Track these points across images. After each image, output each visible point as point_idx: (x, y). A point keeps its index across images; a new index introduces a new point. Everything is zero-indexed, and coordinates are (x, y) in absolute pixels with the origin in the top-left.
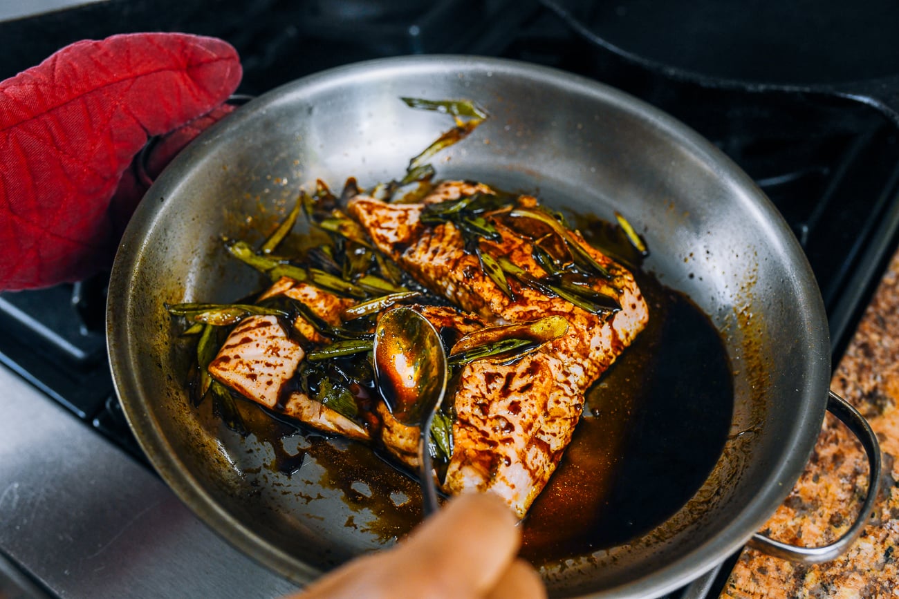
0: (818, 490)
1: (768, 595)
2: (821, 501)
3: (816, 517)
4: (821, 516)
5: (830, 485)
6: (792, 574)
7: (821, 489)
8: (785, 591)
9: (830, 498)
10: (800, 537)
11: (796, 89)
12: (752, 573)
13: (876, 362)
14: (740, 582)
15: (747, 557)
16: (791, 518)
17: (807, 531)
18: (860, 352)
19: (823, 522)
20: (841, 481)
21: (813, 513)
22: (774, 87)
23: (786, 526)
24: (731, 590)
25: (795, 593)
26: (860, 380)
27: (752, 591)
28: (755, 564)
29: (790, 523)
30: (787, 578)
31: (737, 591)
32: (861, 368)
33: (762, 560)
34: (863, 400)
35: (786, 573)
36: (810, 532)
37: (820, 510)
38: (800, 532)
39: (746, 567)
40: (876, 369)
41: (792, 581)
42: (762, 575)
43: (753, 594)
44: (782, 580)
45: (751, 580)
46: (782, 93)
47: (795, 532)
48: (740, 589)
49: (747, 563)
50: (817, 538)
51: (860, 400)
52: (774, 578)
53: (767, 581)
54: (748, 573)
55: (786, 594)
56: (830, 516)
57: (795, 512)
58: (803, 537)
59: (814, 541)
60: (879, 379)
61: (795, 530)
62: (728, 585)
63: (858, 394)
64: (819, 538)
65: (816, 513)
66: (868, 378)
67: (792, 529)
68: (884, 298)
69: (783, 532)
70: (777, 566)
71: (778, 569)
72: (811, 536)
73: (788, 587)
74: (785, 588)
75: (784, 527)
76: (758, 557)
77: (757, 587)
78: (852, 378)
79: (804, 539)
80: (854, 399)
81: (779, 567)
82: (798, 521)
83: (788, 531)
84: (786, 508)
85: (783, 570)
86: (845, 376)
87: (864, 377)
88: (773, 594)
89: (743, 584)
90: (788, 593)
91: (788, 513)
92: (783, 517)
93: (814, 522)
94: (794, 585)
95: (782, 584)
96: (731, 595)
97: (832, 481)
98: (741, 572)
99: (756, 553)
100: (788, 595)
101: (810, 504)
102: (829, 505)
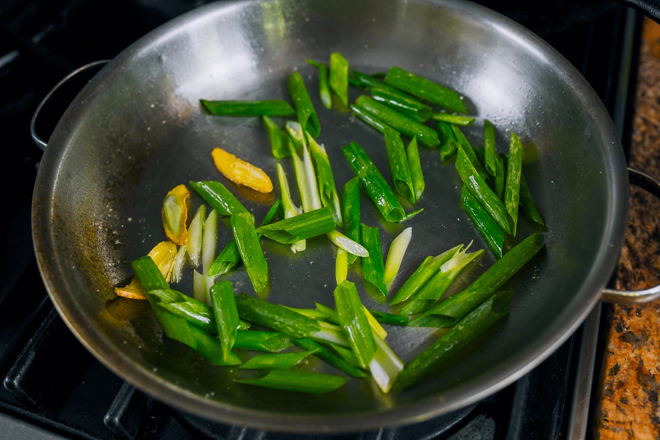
0: (644, 323)
1: (635, 421)
2: (648, 331)
3: (649, 345)
4: (653, 344)
5: (651, 316)
6: (647, 398)
7: (645, 321)
8: (647, 414)
9: (654, 327)
10: (643, 365)
12: (617, 405)
13: (650, 207)
14: (611, 415)
15: (609, 392)
16: (631, 351)
17: (646, 359)
18: (636, 200)
19: (655, 349)
21: (645, 343)
23: (629, 359)
24: (606, 424)
25: (654, 414)
26: (643, 224)
27: (622, 420)
28: (617, 398)
29: (632, 356)
30: (645, 403)
31: (610, 424)
32: (641, 214)
33: (621, 392)
34: (651, 240)
35: (642, 399)
36: (649, 360)
37: (650, 339)
38: (641, 362)
39: (611, 401)
40: (652, 213)
41: (649, 404)
42: (625, 405)
43: (624, 423)
44: (641, 405)
45: (618, 411)
47: (638, 362)
48: (612, 421)
49: (611, 397)
50: (655, 363)
51: (649, 240)
52: (635, 405)
53: (630, 409)
54: (614, 406)
55: (648, 417)
56: (658, 342)
57: (633, 345)
58: (645, 365)
59: (654, 366)
60: (657, 221)
61: (637, 360)
62: (602, 419)
63: (646, 236)
64: (657, 362)
65: (648, 342)
66: (649, 221)
67: (635, 360)
68: (638, 153)
69: (629, 364)
70: (634, 395)
71: (636, 397)
72: (651, 363)
73: (648, 410)
74: (646, 412)
75: (629, 360)
76: (617, 390)
77: (624, 416)
78: (637, 223)
79: (647, 366)
80: (644, 240)
81: (636, 395)
82: (637, 352)
83: (632, 362)
84: (625, 343)
85: (639, 397)
86: (631, 223)
87: (645, 220)
88: (638, 419)
89: (613, 417)
90: (650, 416)
91: (627, 347)
92: (624, 351)
93: (649, 350)
94: (652, 408)
95: (643, 409)
96: (607, 428)
97: (651, 313)
98: (609, 407)
99: (614, 388)
100: (650, 417)
101: (641, 336)
102: (655, 333)
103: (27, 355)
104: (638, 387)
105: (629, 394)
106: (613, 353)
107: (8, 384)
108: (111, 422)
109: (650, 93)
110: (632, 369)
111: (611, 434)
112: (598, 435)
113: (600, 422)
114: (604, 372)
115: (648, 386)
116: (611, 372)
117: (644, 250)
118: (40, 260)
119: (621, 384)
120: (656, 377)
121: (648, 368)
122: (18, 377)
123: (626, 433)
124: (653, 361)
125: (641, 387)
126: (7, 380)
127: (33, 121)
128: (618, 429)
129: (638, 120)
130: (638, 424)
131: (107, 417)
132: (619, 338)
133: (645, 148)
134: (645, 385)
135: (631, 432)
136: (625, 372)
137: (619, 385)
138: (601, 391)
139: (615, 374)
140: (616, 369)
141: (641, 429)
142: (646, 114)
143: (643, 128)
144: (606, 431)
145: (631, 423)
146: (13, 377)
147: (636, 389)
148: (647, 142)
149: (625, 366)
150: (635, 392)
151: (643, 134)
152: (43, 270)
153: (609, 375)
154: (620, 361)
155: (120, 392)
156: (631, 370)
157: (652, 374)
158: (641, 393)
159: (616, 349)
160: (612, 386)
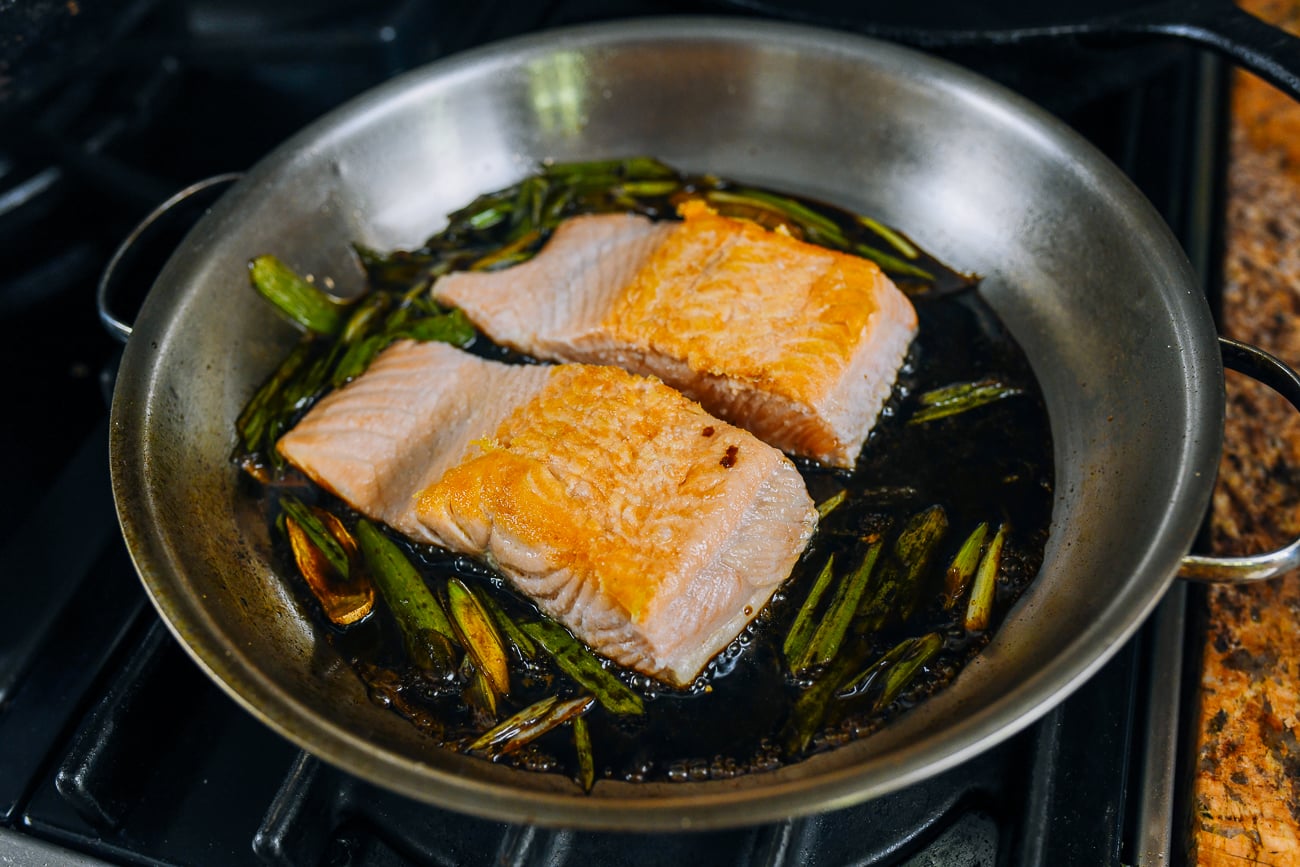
0: (1267, 633)
1: (1262, 814)
2: (1276, 647)
3: (1280, 674)
4: (1286, 671)
5: (1279, 620)
6: (1282, 771)
7: (1269, 629)
8: (1284, 801)
9: (1287, 640)
10: (1270, 710)
11: (1068, 29)
12: (1226, 787)
13: (1266, 421)
14: (1216, 806)
15: (1209, 763)
16: (1245, 686)
17: (1276, 700)
18: (1239, 409)
19: (1292, 680)
20: (1292, 611)
21: (1272, 669)
22: (1034, 32)
23: (1244, 701)
24: (1207, 822)
26: (1254, 451)
27: (1237, 814)
28: (1226, 772)
29: (1249, 694)
30: (1279, 781)
31: (1216, 821)
32: (1250, 435)
33: (1232, 762)
34: (1272, 481)
35: (1273, 773)
36: (1281, 700)
37: (1281, 663)
38: (1267, 705)
39: (1214, 779)
40: (1270, 430)
41: (1287, 783)
42: (1241, 786)
43: (1241, 820)
44: (1272, 785)
45: (1229, 798)
46: (1047, 39)
47: (1260, 706)
48: (1220, 817)
49: (1213, 772)
50: (1294, 706)
51: (1267, 481)
52: (1260, 786)
53: (1251, 792)
54: (1220, 789)
55: (1286, 807)
57: (1248, 675)
58: (1274, 710)
59: (1292, 712)
60: (1280, 445)
61: (1258, 702)
62: (1199, 815)
63: (1260, 473)
65: (1278, 668)
66: (1265, 446)
67: (1254, 702)
68: (1238, 324)
69: (1244, 709)
70: (1257, 766)
71: (1261, 771)
72: (1285, 706)
73: (1285, 794)
74: (1283, 798)
75: (1243, 702)
76: (1224, 760)
77: (1241, 806)
78: (1243, 451)
79: (1277, 712)
80: (1258, 481)
81: (1261, 767)
82: (1257, 687)
83: (1250, 707)
84: (1233, 671)
85: (1268, 770)
86: (1231, 451)
87: (1258, 445)
88: (1268, 812)
89: (1220, 809)
90: (1289, 804)
91: (1238, 679)
92: (1234, 687)
93: (1280, 683)
94: (1292, 789)
95: (1275, 792)
96: (1211, 830)
97: (1278, 614)
98: (1210, 789)
99: (1219, 754)
100: (1291, 807)
101: (1263, 657)
102: (1290, 651)
103: (98, 727)
104: (1263, 752)
105: (1247, 765)
106: (1213, 691)
107: (63, 784)
108: (266, 847)
109: (1253, 213)
110: (1251, 718)
111: (1218, 841)
112: (1194, 845)
113: (1196, 820)
114: (1198, 727)
115: (1283, 749)
116: (1212, 725)
117: (1259, 499)
118: (127, 536)
119: (1232, 748)
120: (1297, 732)
121: (1280, 717)
122: (84, 769)
123: (1247, 839)
124: (1290, 703)
125: (1270, 752)
126: (61, 775)
127: (103, 286)
128: (1231, 831)
129: (1234, 263)
130: (1267, 820)
131: (259, 838)
132: (1222, 662)
133: (1250, 314)
134: (1277, 748)
135: (1255, 836)
136: (1237, 725)
137: (1228, 749)
138: (1195, 762)
139: (1219, 730)
140: (1221, 720)
141: (1275, 829)
142: (1247, 251)
143: (1243, 277)
144: (1209, 835)
145: (1255, 819)
146: (72, 771)
147: (1259, 756)
148: (1253, 303)
149: (1238, 714)
150: (1259, 760)
151: (1245, 288)
152: (134, 555)
153: (1208, 732)
154: (1227, 704)
155: (282, 791)
156: (1249, 721)
157: (1289, 726)
158: (1271, 764)
159: (1218, 684)
160: (1214, 752)
